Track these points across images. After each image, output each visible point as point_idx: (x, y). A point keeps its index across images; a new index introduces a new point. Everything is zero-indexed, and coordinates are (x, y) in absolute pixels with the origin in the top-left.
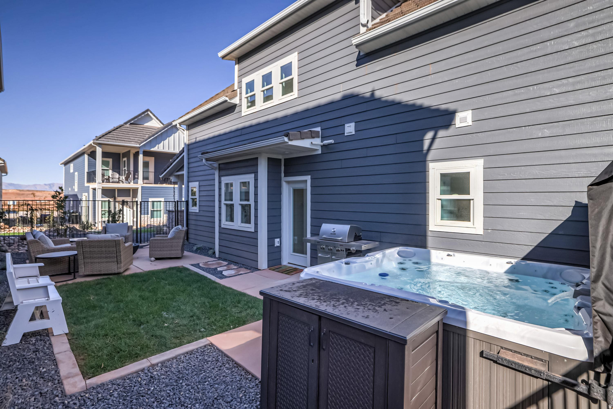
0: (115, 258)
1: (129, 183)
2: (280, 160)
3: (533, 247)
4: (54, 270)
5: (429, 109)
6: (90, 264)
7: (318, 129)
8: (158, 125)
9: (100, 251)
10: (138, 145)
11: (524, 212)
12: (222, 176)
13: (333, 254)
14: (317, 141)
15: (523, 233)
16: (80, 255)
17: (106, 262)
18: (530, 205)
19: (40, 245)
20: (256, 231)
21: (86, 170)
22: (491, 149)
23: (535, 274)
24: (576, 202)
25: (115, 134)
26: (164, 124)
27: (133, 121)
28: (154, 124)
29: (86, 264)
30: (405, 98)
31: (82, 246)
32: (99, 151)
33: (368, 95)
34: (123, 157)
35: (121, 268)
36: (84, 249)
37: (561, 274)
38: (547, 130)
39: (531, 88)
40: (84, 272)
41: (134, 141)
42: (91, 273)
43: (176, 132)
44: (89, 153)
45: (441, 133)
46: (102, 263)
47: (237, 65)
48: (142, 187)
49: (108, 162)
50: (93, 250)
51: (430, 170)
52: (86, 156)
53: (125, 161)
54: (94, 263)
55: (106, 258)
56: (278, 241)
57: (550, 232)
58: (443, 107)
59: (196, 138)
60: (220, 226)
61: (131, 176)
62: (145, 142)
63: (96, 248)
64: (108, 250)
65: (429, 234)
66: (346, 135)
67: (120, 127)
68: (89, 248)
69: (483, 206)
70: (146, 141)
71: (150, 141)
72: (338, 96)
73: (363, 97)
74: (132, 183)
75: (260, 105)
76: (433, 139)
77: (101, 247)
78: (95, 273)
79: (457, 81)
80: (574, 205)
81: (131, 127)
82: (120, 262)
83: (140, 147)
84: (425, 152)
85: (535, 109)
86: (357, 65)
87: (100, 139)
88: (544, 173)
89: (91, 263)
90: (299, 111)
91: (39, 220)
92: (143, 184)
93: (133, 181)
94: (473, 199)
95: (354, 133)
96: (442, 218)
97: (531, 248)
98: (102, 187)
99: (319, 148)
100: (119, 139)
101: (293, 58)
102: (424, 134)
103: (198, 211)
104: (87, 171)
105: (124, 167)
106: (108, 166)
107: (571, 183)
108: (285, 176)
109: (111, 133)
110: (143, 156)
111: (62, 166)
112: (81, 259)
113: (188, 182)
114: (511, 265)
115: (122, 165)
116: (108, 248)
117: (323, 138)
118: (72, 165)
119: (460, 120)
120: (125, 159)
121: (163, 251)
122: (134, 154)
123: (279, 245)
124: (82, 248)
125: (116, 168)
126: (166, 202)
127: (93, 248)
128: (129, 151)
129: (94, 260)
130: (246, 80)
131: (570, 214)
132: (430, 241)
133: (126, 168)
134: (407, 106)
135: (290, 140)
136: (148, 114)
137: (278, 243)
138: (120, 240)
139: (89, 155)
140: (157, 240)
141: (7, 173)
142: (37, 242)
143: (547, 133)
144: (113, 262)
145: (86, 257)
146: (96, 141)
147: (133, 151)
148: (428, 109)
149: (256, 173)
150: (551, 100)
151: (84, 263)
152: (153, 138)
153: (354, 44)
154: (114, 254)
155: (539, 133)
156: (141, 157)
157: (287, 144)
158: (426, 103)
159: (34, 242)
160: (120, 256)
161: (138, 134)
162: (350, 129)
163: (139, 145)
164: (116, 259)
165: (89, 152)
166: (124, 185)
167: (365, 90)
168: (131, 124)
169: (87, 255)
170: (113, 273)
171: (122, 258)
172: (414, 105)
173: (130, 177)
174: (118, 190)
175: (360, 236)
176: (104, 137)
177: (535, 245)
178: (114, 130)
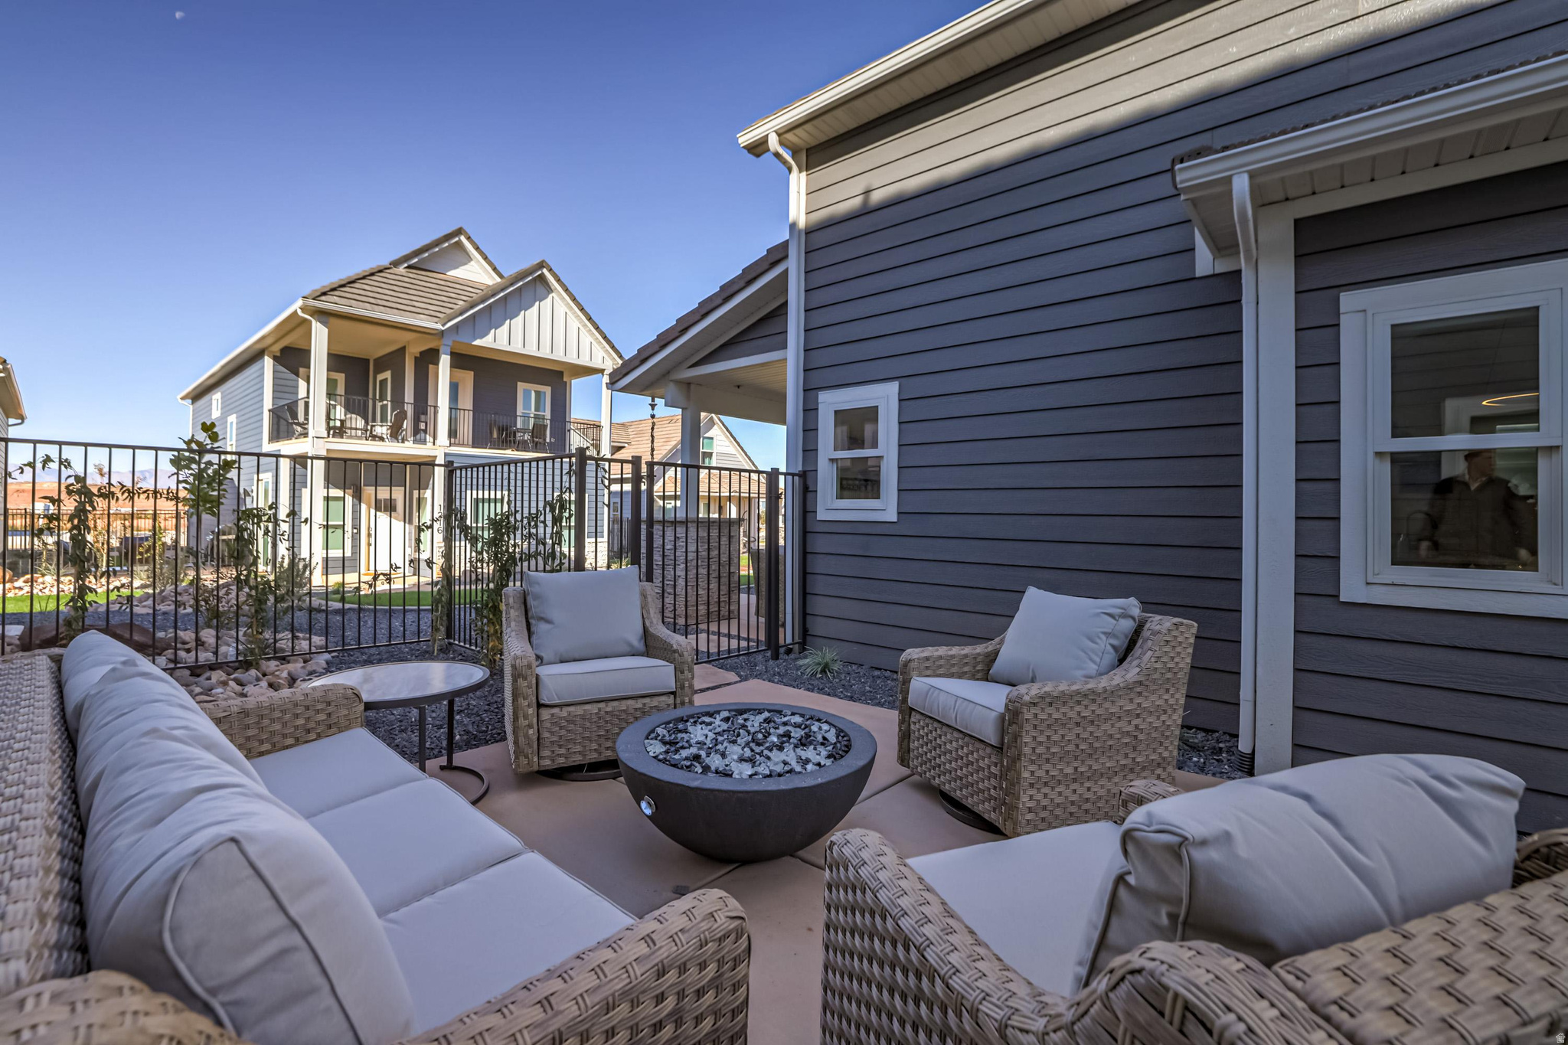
1: (404, 442)
8: (489, 279)
10: (439, 327)
21: (268, 403)
25: (365, 287)
26: (505, 276)
27: (413, 261)
28: (476, 273)
32: (319, 339)
34: (378, 370)
41: (426, 312)
43: (545, 298)
44: (278, 354)
48: (445, 454)
52: (268, 362)
53: (383, 382)
61: (407, 424)
62: (460, 318)
67: (380, 271)
70: (461, 314)
71: (473, 316)
81: (409, 275)
83: (442, 332)
87: (323, 298)
91: (115, 554)
92: (449, 444)
98: (330, 452)
104: (271, 407)
105: (383, 398)
109: (356, 285)
110: (452, 366)
111: (183, 402)
115: (373, 391)
118: (216, 397)
120: (387, 375)
122: (416, 358)
128: (403, 350)
133: (388, 402)
136: (459, 244)
139: (275, 358)
141: (22, 418)
146: (311, 302)
152: (482, 306)
156: (445, 360)
161: (434, 296)
163: (443, 325)
165: (277, 348)
166: (390, 448)
168: (409, 267)
173: (405, 426)
176: (336, 293)
178: (364, 278)
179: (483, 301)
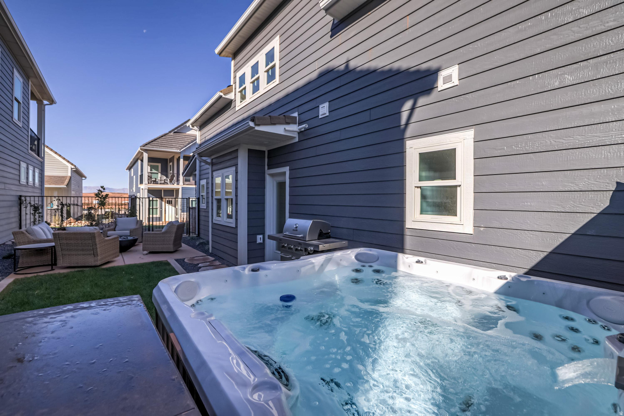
0: (91, 250)
1: (174, 184)
2: (264, 151)
3: (545, 254)
4: (40, 261)
5: (408, 72)
6: (67, 256)
7: (296, 115)
9: (76, 244)
10: (179, 151)
11: (532, 202)
12: (214, 171)
13: (293, 255)
14: (295, 128)
15: (530, 232)
16: (58, 247)
17: (84, 255)
18: (542, 190)
19: (26, 236)
20: (237, 227)
21: (139, 174)
22: (485, 115)
23: (543, 298)
24: (618, 183)
25: (159, 141)
27: (176, 130)
29: (63, 256)
30: (380, 64)
31: (59, 238)
32: (145, 156)
33: (342, 67)
34: (170, 162)
35: (97, 261)
36: (61, 240)
37: (588, 302)
38: (568, 75)
39: (543, 17)
40: (62, 264)
41: (176, 147)
42: (69, 265)
45: (422, 101)
46: (79, 255)
47: (233, 61)
48: (182, 188)
49: (158, 166)
50: (70, 242)
51: (407, 150)
52: (139, 162)
54: (72, 255)
55: (83, 250)
56: (260, 238)
57: (573, 231)
58: (424, 66)
59: (205, 137)
60: (212, 222)
63: (72, 240)
64: (84, 243)
65: (407, 232)
66: (320, 117)
67: (165, 135)
68: (66, 240)
69: (472, 194)
70: (185, 147)
71: (189, 147)
72: (314, 75)
73: (338, 71)
74: (175, 185)
75: (250, 97)
76: (413, 109)
77: (77, 240)
78: (73, 265)
79: (439, 29)
80: (614, 189)
81: (174, 135)
82: (96, 255)
83: (181, 152)
84: (402, 127)
85: (549, 46)
86: (331, 37)
87: (146, 146)
88: (563, 141)
89: (69, 255)
90: (281, 98)
92: (184, 184)
93: (176, 183)
94: (460, 186)
95: (327, 114)
96: (422, 212)
97: (543, 255)
98: (148, 188)
99: (296, 135)
100: (162, 145)
101: (275, 43)
102: (402, 105)
103: (205, 208)
105: (171, 171)
106: (157, 170)
107: (609, 154)
108: (268, 169)
109: (157, 141)
110: (184, 160)
112: (59, 251)
113: (200, 180)
114: (505, 281)
115: (168, 168)
116: (84, 241)
117: (300, 124)
118: (132, 170)
119: (444, 81)
120: (171, 164)
121: (156, 245)
122: (177, 159)
123: (262, 241)
124: (59, 240)
125: (164, 172)
126: (184, 198)
127: (70, 240)
128: (173, 157)
129: (71, 252)
130: (239, 74)
131: (608, 204)
132: (409, 242)
133: (171, 172)
134: (383, 72)
135: (256, 125)
137: (260, 240)
138: (95, 233)
139: (141, 160)
140: (156, 234)
141: (86, 178)
142: (22, 233)
143: (569, 79)
144: (90, 255)
145: (63, 249)
146: (142, 148)
147: (176, 157)
148: (406, 72)
149: (236, 165)
150: (575, 29)
151: (62, 255)
152: (192, 144)
153: (322, 8)
154: (90, 247)
155: (556, 82)
156: (182, 160)
157: (254, 130)
158: (404, 65)
159: (20, 233)
160: (97, 249)
161: (179, 141)
162: (324, 110)
164: (92, 252)
165: (141, 157)
166: (169, 186)
167: (339, 63)
168: (174, 132)
169: (64, 247)
170: (90, 265)
171: (98, 251)
172: (390, 70)
173: (174, 179)
174: (164, 190)
175: (328, 233)
176: (150, 144)
177: (550, 250)
178: (159, 138)
179: (192, 142)
